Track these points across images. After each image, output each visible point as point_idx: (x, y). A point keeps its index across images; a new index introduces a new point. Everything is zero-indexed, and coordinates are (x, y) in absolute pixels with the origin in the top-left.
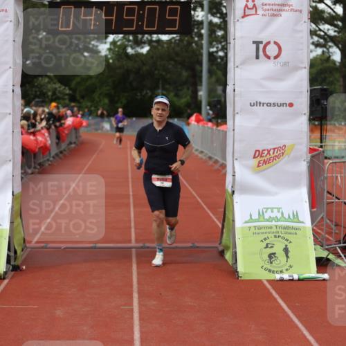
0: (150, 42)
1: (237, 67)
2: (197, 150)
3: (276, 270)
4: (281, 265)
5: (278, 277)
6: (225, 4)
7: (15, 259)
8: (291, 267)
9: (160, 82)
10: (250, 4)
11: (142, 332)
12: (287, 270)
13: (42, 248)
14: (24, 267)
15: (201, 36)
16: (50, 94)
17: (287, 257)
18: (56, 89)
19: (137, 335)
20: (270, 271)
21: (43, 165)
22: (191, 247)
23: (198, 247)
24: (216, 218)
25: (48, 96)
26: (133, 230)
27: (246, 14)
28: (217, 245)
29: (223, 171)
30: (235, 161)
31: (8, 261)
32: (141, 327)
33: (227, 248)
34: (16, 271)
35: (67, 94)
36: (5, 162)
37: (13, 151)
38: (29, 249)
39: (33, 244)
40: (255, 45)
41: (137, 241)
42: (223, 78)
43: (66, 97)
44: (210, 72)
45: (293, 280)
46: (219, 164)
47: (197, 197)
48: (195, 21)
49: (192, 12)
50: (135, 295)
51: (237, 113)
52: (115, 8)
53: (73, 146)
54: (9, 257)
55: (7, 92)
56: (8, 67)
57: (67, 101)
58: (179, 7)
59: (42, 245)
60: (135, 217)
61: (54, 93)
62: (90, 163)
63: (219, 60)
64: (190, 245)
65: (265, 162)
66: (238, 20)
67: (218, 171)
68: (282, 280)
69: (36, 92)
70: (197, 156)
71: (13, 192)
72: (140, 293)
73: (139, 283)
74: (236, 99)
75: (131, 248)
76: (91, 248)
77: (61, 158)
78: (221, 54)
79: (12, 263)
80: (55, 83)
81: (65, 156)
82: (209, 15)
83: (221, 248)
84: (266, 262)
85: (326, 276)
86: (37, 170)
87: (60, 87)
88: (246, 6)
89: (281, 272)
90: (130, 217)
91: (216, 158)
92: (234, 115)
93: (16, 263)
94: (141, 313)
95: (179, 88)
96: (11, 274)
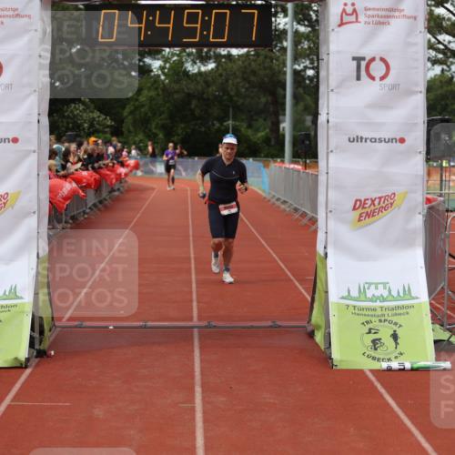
0: (218, 58)
1: (332, 90)
2: (278, 199)
3: (382, 357)
4: (388, 351)
5: (384, 365)
6: (315, 8)
7: (41, 342)
8: (401, 354)
9: (231, 110)
10: (349, 10)
11: (206, 438)
12: (396, 357)
13: (76, 327)
14: (52, 353)
15: (284, 50)
16: (86, 125)
17: (397, 344)
18: (94, 119)
19: (200, 441)
20: (374, 358)
21: (77, 219)
22: (271, 327)
23: (280, 326)
24: (304, 288)
25: (84, 129)
26: (195, 304)
27: (344, 21)
28: (305, 324)
29: (314, 227)
30: (329, 214)
31: (32, 345)
32: (206, 430)
33: (318, 327)
34: (41, 357)
35: (108, 126)
36: (27, 214)
37: (39, 199)
38: (58, 329)
39: (64, 323)
40: (355, 63)
41: (200, 318)
42: (313, 106)
43: (107, 130)
44: (296, 97)
45: (404, 369)
46: (307, 218)
47: (279, 262)
48: (276, 30)
49: (273, 19)
50: (198, 389)
51: (332, 151)
52: (173, 12)
53: (116, 193)
54: (32, 340)
55: (30, 122)
56: (33, 89)
57: (108, 136)
58: (256, 12)
59: (76, 323)
60: (197, 287)
61: (92, 125)
62: (139, 215)
63: (307, 82)
64: (270, 323)
65: (368, 215)
66: (333, 30)
67: (307, 227)
68: (389, 370)
69: (68, 123)
70: (279, 207)
71: (38, 254)
72: (203, 386)
73: (202, 373)
74: (330, 132)
75: (193, 327)
76: (141, 327)
77: (99, 210)
78: (310, 73)
79: (37, 347)
80: (92, 112)
81: (106, 207)
82: (295, 23)
83: (309, 329)
84: (369, 348)
85: (447, 365)
86: (69, 226)
87: (99, 117)
88: (344, 11)
89: (389, 360)
90: (191, 288)
91: (303, 209)
92: (328, 153)
93: (42, 348)
94: (205, 413)
95: (255, 118)
96: (34, 361)
